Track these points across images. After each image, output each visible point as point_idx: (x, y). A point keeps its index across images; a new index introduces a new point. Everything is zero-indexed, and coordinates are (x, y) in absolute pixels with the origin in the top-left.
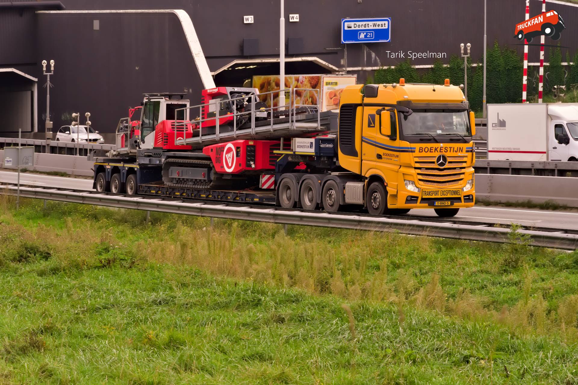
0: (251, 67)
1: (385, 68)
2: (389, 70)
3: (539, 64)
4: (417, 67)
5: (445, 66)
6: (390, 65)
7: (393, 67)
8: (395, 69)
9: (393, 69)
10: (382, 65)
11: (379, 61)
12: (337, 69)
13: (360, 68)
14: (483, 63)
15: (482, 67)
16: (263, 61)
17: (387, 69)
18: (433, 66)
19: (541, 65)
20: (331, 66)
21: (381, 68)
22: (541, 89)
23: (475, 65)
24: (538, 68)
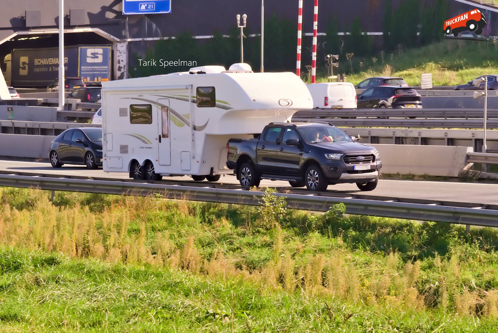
0: (34, 38)
1: (166, 38)
2: (170, 40)
3: (312, 34)
4: (197, 37)
5: (224, 36)
6: (170, 36)
7: (173, 38)
8: (175, 39)
9: (173, 39)
10: (164, 35)
11: (159, 31)
12: (118, 40)
13: (141, 39)
14: (260, 32)
15: (260, 37)
16: (45, 32)
17: (168, 39)
18: (212, 36)
19: (315, 36)
20: (112, 37)
21: (162, 38)
22: (314, 58)
23: (253, 35)
24: (311, 38)
